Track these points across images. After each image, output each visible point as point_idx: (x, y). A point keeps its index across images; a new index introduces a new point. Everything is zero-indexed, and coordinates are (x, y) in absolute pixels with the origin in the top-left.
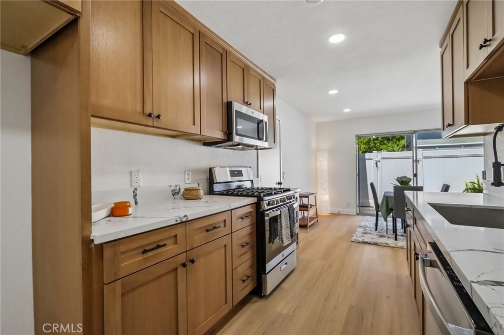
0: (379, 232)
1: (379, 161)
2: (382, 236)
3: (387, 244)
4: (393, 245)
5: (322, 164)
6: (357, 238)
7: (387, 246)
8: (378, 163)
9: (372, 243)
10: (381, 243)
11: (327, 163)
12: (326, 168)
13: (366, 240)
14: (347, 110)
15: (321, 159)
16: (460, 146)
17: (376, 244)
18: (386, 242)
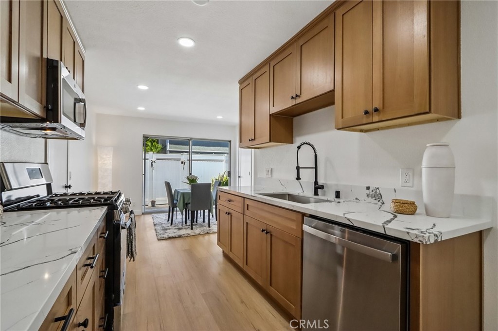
0: (174, 226)
1: (154, 162)
2: (180, 229)
3: (188, 234)
4: (193, 234)
5: (106, 162)
6: (162, 236)
7: (189, 236)
8: (153, 163)
9: (177, 236)
10: (184, 235)
11: (111, 161)
12: (111, 167)
13: (171, 235)
14: (141, 109)
15: (105, 156)
16: (211, 153)
17: (180, 237)
18: (187, 233)
